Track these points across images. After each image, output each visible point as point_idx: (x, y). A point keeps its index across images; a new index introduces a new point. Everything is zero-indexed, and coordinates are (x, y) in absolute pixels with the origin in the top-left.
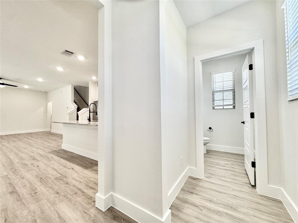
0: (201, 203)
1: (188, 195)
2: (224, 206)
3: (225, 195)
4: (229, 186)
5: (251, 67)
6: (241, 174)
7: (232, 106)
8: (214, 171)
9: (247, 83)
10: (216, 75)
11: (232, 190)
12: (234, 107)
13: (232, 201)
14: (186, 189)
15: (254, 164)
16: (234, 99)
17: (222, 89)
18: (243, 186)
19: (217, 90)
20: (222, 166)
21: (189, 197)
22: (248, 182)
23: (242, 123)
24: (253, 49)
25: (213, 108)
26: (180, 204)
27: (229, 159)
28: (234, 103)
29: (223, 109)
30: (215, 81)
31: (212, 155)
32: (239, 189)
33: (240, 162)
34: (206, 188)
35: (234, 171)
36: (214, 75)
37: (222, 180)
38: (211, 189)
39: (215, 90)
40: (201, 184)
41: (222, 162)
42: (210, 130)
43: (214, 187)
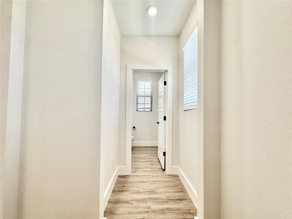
0: (131, 198)
1: (119, 195)
2: (148, 193)
3: (148, 183)
4: (149, 175)
5: (165, 83)
6: (156, 163)
7: (150, 109)
8: (138, 165)
9: (162, 94)
10: (140, 82)
11: (152, 177)
12: (151, 110)
13: (152, 186)
14: (117, 189)
15: (164, 154)
16: (152, 104)
17: (144, 95)
18: (158, 172)
19: (140, 95)
20: (143, 159)
21: (120, 196)
22: (160, 167)
23: (157, 123)
24: (167, 71)
25: (137, 110)
26: (113, 206)
27: (147, 152)
28: (151, 106)
29: (144, 111)
30: (139, 87)
31: (135, 151)
32: (155, 175)
33: (155, 153)
34: (134, 182)
35: (152, 161)
36: (139, 82)
37: (144, 171)
38: (138, 182)
39: (139, 95)
40: (129, 180)
41: (143, 156)
42: (133, 129)
43: (140, 179)
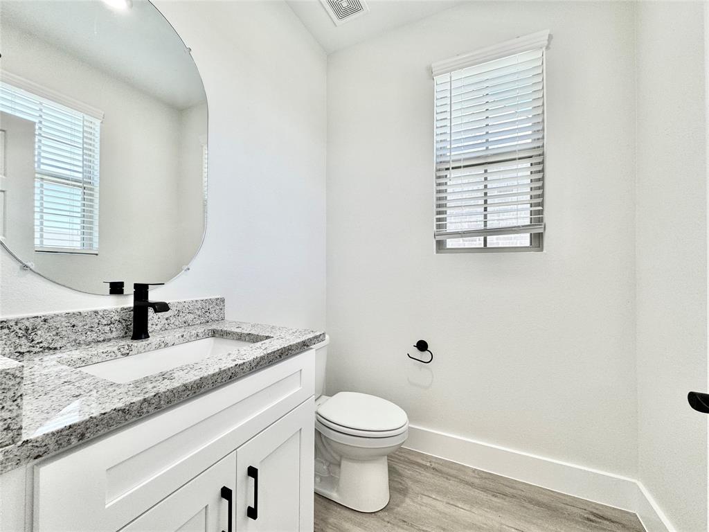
7: (528, 236)
12: (537, 240)
17: (491, 168)
25: (440, 245)
28: (538, 217)
29: (485, 248)
42: (418, 355)
